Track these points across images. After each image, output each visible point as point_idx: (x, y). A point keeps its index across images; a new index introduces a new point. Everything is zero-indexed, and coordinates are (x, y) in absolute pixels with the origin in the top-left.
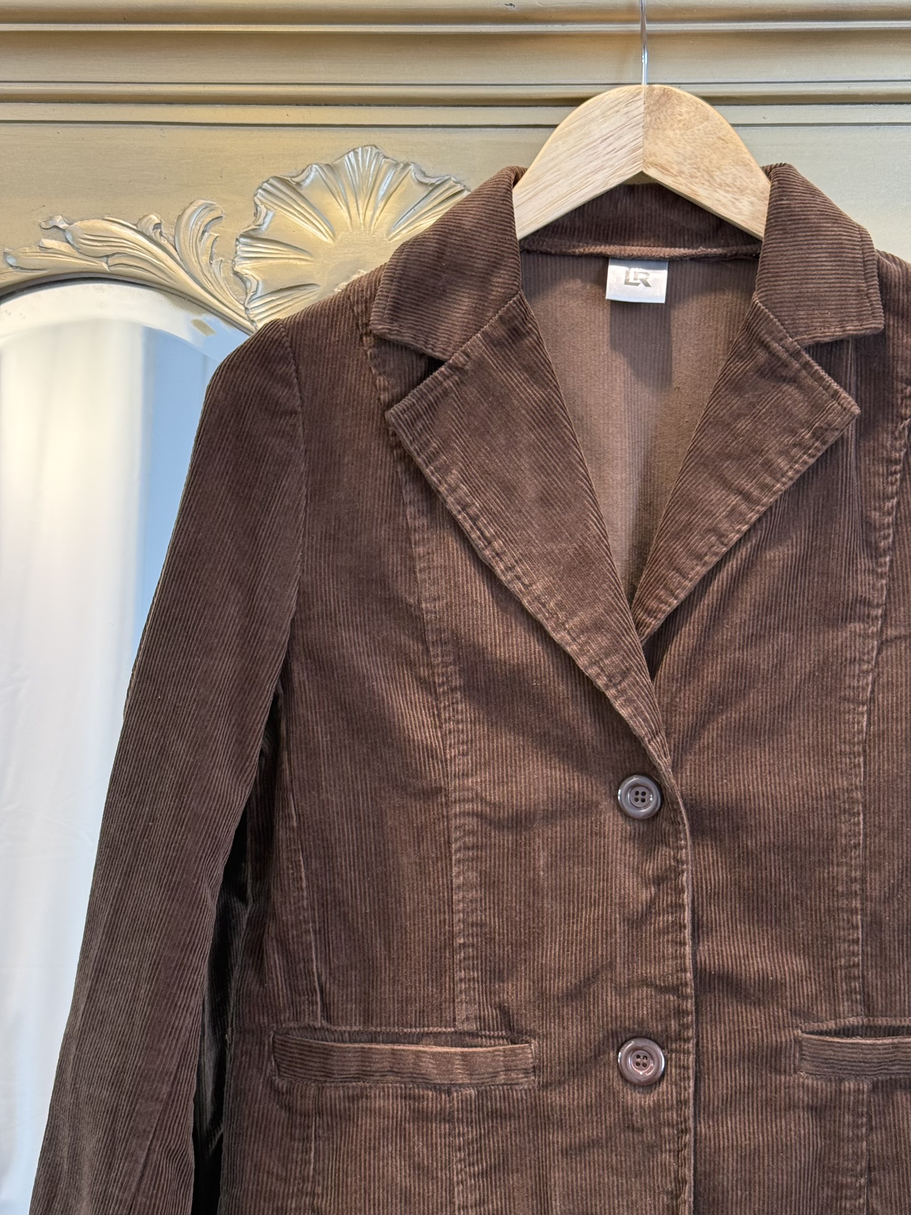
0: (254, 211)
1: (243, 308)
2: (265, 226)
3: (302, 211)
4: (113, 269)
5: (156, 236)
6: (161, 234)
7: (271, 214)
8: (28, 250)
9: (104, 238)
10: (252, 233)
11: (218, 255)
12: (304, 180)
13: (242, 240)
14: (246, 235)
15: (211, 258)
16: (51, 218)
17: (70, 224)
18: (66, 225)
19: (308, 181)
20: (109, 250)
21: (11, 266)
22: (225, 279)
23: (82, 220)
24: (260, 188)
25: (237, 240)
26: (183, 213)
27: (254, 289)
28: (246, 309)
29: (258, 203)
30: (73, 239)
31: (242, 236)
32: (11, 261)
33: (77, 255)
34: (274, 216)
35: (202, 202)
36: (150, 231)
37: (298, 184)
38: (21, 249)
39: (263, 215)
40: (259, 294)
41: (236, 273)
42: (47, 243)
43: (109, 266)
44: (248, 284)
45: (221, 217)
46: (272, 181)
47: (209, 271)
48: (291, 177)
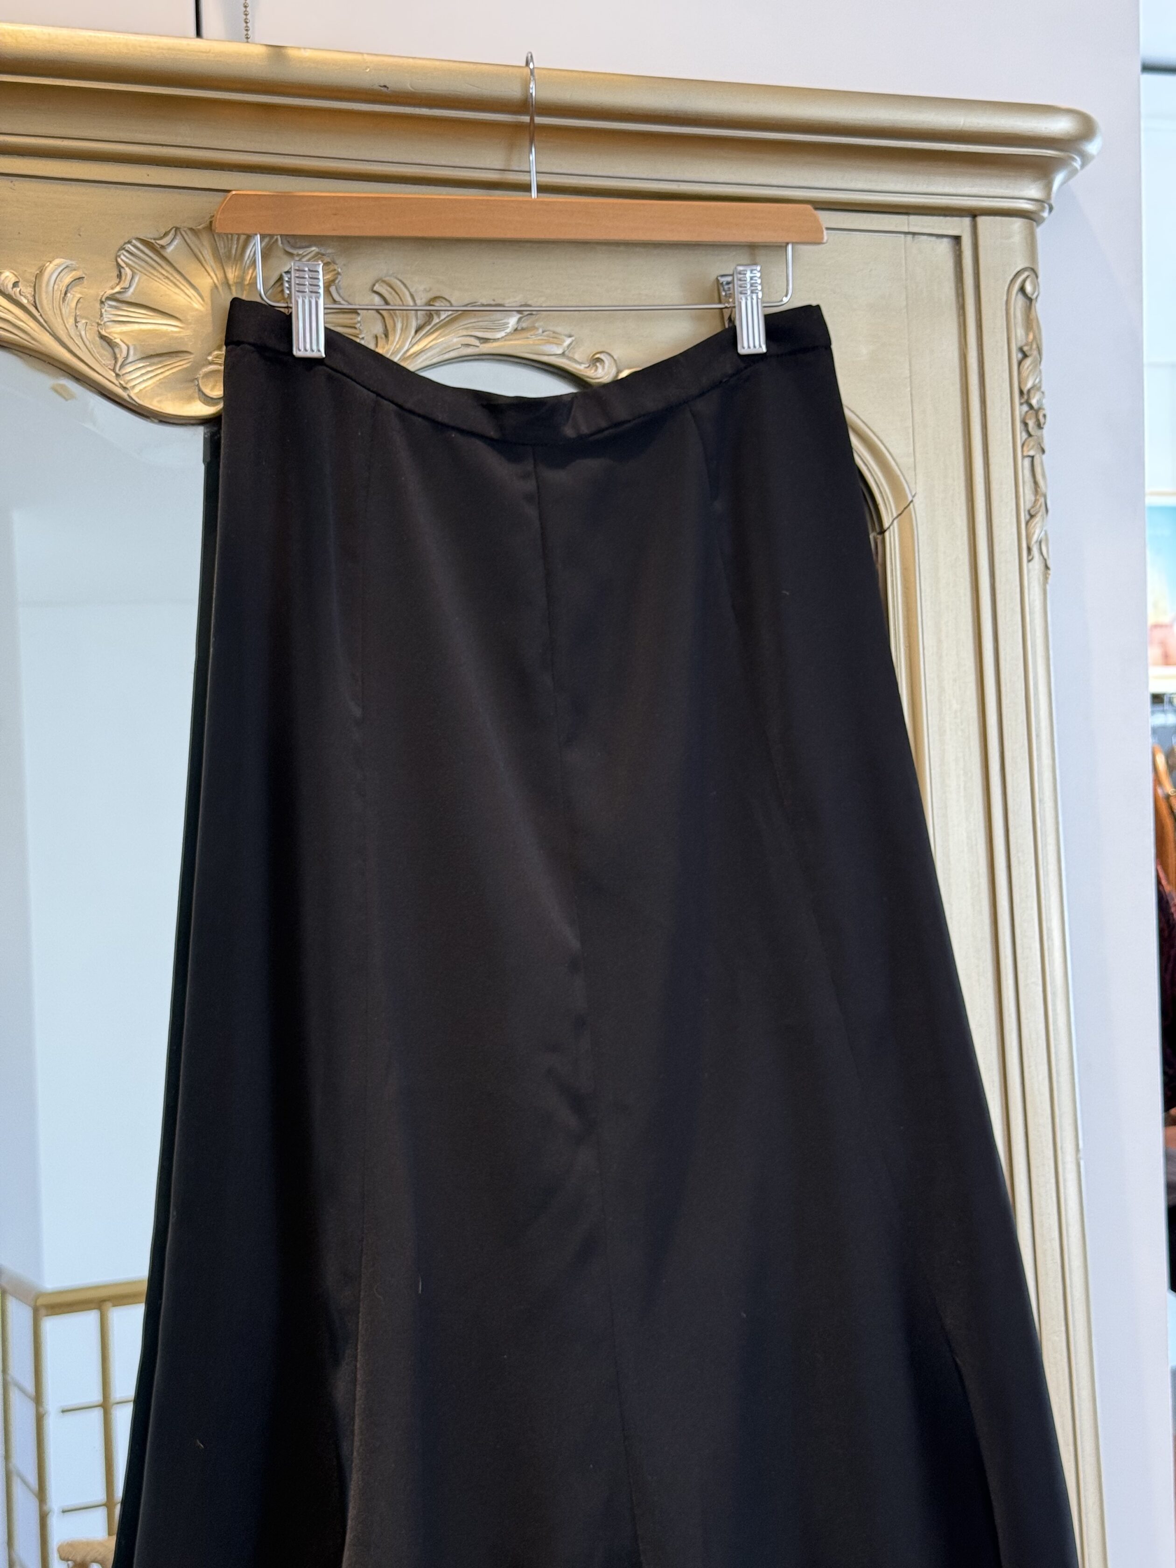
0: (116, 273)
1: (114, 375)
2: (131, 289)
3: (168, 276)
5: (14, 294)
6: (19, 292)
7: (136, 277)
10: (118, 296)
11: (84, 317)
12: (169, 244)
13: (107, 302)
14: (111, 299)
15: (77, 320)
19: (173, 245)
22: (93, 342)
24: (123, 249)
25: (103, 303)
26: (42, 272)
27: (124, 354)
28: (117, 375)
29: (122, 265)
31: (108, 298)
34: (140, 279)
35: (61, 261)
36: (9, 290)
37: (162, 247)
39: (129, 278)
40: (129, 359)
41: (102, 337)
44: (117, 349)
45: (83, 278)
47: (76, 336)
48: (154, 239)
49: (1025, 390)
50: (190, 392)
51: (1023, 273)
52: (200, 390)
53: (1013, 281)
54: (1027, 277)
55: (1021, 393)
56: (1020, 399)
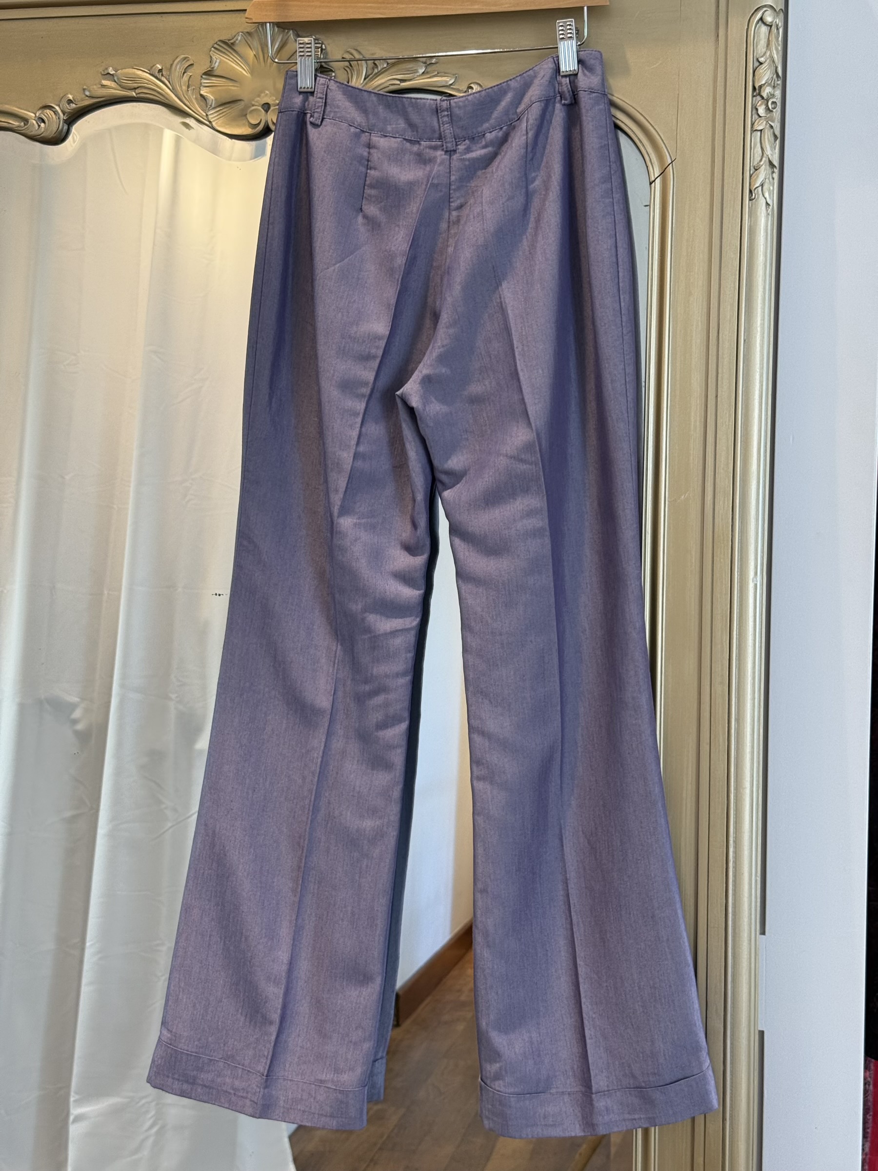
0: (209, 60)
1: (205, 114)
2: (215, 68)
3: (235, 59)
4: (138, 95)
5: (160, 76)
6: (162, 75)
7: (218, 61)
8: (95, 87)
9: (134, 79)
10: (209, 73)
11: (192, 86)
12: (235, 42)
13: (204, 76)
14: (206, 74)
15: (188, 87)
16: (107, 69)
17: (116, 72)
18: (114, 72)
19: (237, 42)
20: (136, 85)
21: (87, 96)
22: (196, 99)
23: (122, 69)
24: (213, 47)
25: (201, 77)
26: (173, 63)
27: (210, 104)
28: (207, 115)
29: (212, 55)
30: (118, 79)
31: (204, 74)
32: (87, 93)
33: (121, 89)
34: (220, 62)
35: (183, 56)
36: (157, 74)
37: (232, 44)
38: (92, 87)
39: (214, 62)
40: (213, 106)
41: (201, 95)
42: (105, 82)
43: (136, 94)
44: (208, 101)
45: (192, 65)
46: (219, 43)
47: (187, 95)
48: (229, 40)
49: (757, 87)
50: (244, 121)
51: (761, 9)
52: (248, 121)
53: (754, 15)
54: (765, 11)
55: (754, 88)
56: (753, 93)
